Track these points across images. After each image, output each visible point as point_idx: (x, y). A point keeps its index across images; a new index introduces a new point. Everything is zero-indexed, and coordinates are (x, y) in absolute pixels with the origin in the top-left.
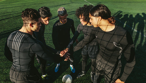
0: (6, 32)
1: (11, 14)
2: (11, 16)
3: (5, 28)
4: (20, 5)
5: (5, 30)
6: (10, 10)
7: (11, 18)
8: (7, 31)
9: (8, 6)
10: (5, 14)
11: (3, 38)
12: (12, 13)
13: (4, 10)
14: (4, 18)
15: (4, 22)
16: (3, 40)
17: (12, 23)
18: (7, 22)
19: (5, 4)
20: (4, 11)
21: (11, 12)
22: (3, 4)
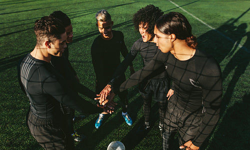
0: (14, 57)
1: (24, 24)
2: (25, 27)
3: (13, 50)
4: (41, 6)
5: (14, 53)
6: (23, 16)
7: (24, 30)
8: (16, 55)
9: (20, 9)
10: (15, 24)
11: (9, 68)
12: (26, 22)
13: (12, 16)
14: (13, 31)
15: (12, 38)
16: (8, 71)
17: (25, 39)
18: (17, 39)
19: (15, 5)
20: (13, 18)
21: (24, 19)
22: (12, 4)
